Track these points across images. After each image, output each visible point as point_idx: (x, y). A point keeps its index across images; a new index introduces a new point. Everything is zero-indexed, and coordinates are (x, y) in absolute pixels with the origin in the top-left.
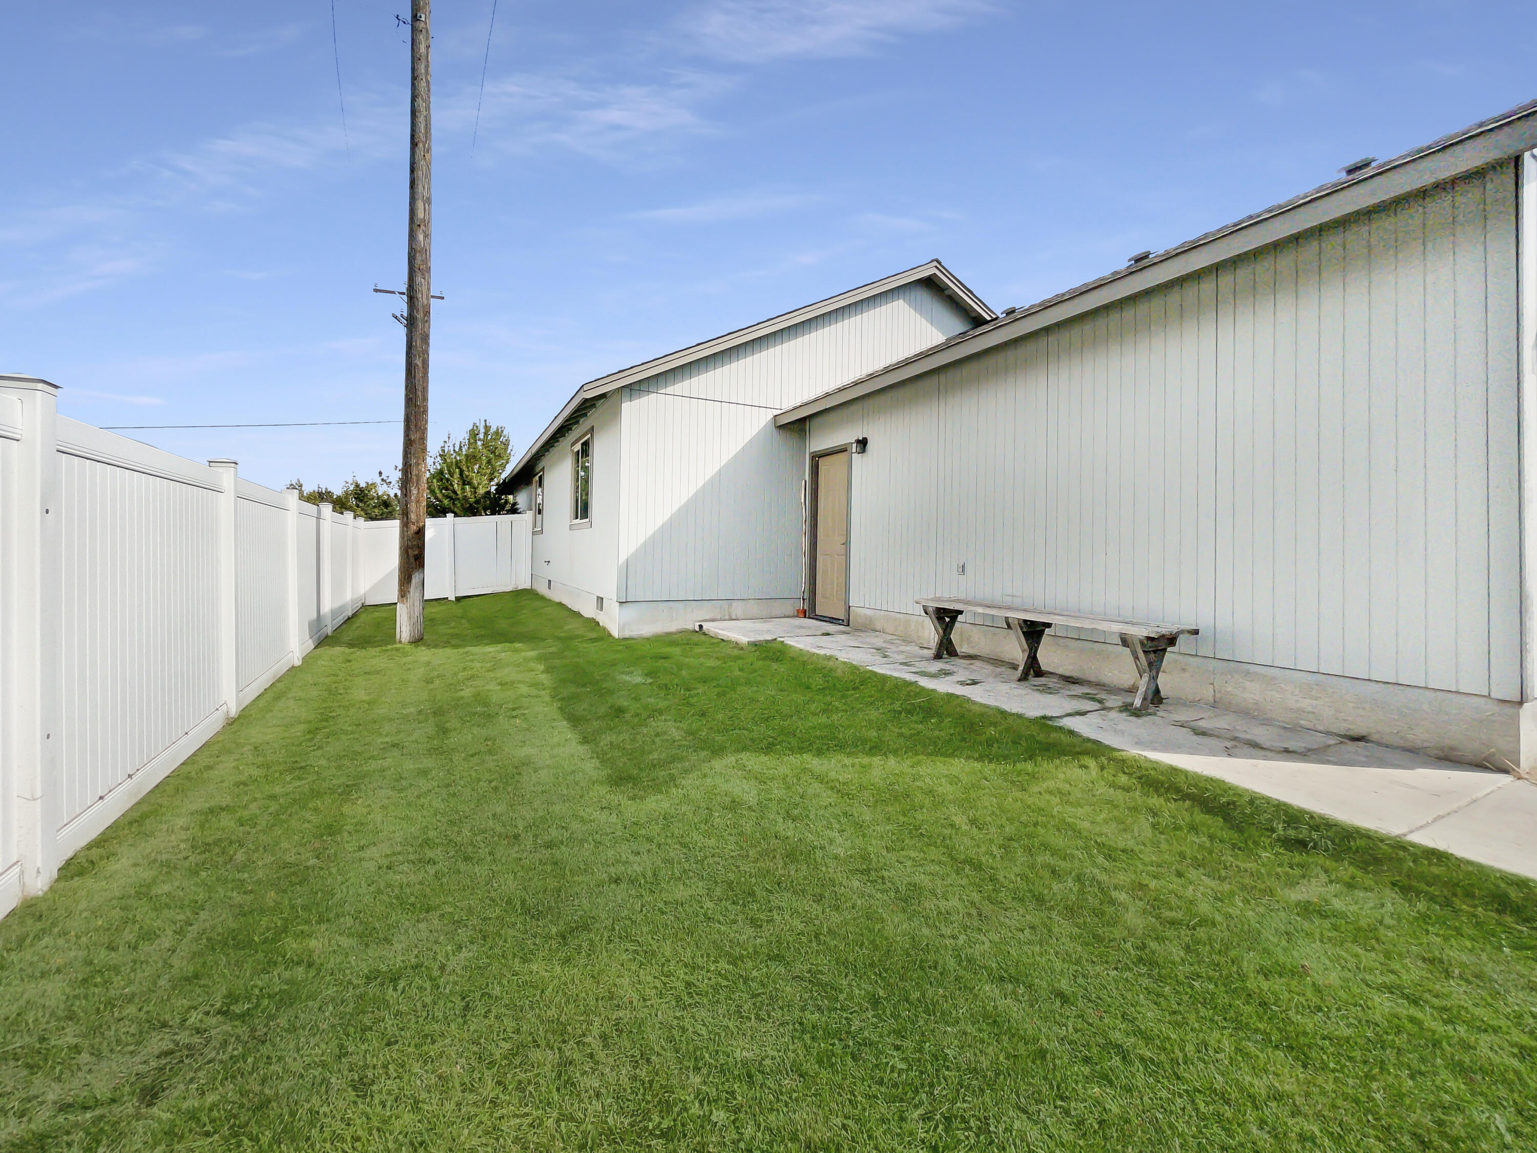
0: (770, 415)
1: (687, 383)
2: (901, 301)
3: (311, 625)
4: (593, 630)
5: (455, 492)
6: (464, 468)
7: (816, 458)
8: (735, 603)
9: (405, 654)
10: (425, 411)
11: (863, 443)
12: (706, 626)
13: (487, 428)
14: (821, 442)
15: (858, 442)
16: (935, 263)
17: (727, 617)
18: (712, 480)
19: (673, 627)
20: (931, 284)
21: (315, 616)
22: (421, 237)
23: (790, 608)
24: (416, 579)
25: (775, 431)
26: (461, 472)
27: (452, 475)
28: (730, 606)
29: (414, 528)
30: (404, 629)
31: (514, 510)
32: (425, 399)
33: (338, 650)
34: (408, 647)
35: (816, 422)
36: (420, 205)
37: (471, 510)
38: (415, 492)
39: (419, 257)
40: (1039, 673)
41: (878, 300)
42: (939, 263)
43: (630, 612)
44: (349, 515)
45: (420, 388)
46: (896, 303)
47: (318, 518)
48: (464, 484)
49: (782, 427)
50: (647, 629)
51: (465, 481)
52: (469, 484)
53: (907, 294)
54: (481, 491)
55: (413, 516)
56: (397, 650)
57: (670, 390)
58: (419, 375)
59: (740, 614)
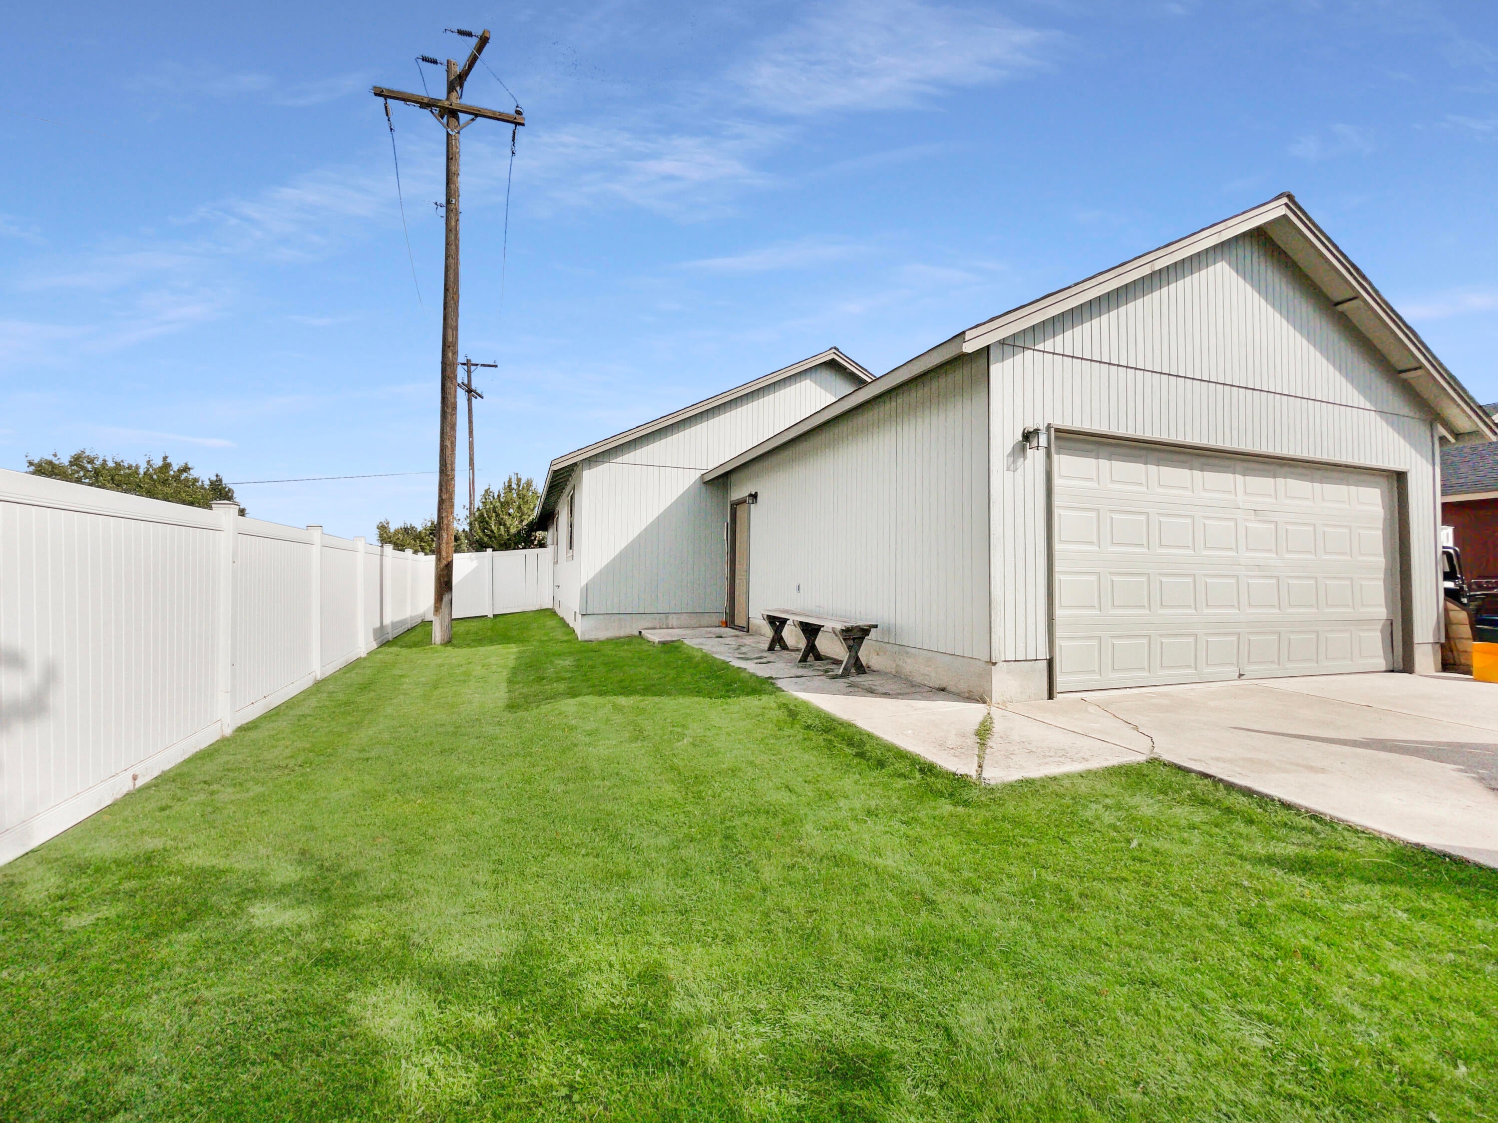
0: (698, 474)
1: (632, 454)
2: (808, 381)
3: (375, 631)
4: (568, 634)
5: (492, 531)
6: (500, 512)
7: (735, 506)
8: (670, 616)
9: (437, 652)
10: (453, 478)
11: (754, 496)
12: (643, 632)
13: (519, 480)
14: (738, 493)
15: (751, 495)
16: (834, 350)
17: (664, 626)
18: (652, 523)
19: (622, 633)
20: (833, 365)
21: (378, 625)
22: (450, 355)
23: (715, 619)
24: (446, 598)
25: (703, 486)
26: (497, 515)
27: (490, 519)
28: (667, 618)
29: (444, 562)
30: (438, 635)
31: (542, 545)
32: (453, 470)
33: (394, 649)
34: (440, 647)
35: (734, 478)
36: (450, 332)
37: (506, 545)
38: (445, 536)
39: (448, 369)
40: (818, 657)
41: (793, 380)
42: (837, 350)
43: (590, 622)
44: (409, 552)
45: (449, 462)
46: (803, 383)
47: (382, 555)
48: (500, 524)
49: (706, 483)
50: (603, 635)
51: (500, 523)
52: (505, 525)
53: (814, 376)
54: (513, 531)
55: (444, 554)
56: (431, 649)
57: (619, 460)
58: (448, 452)
59: (675, 623)
